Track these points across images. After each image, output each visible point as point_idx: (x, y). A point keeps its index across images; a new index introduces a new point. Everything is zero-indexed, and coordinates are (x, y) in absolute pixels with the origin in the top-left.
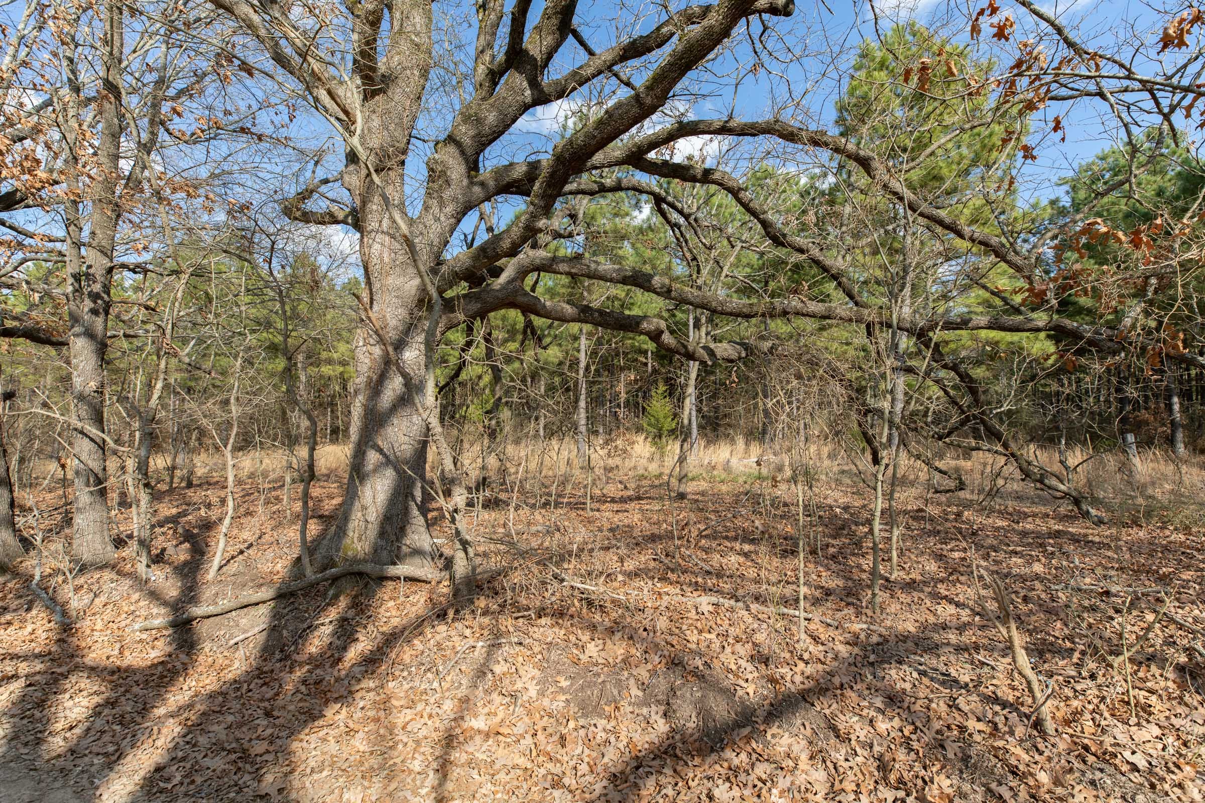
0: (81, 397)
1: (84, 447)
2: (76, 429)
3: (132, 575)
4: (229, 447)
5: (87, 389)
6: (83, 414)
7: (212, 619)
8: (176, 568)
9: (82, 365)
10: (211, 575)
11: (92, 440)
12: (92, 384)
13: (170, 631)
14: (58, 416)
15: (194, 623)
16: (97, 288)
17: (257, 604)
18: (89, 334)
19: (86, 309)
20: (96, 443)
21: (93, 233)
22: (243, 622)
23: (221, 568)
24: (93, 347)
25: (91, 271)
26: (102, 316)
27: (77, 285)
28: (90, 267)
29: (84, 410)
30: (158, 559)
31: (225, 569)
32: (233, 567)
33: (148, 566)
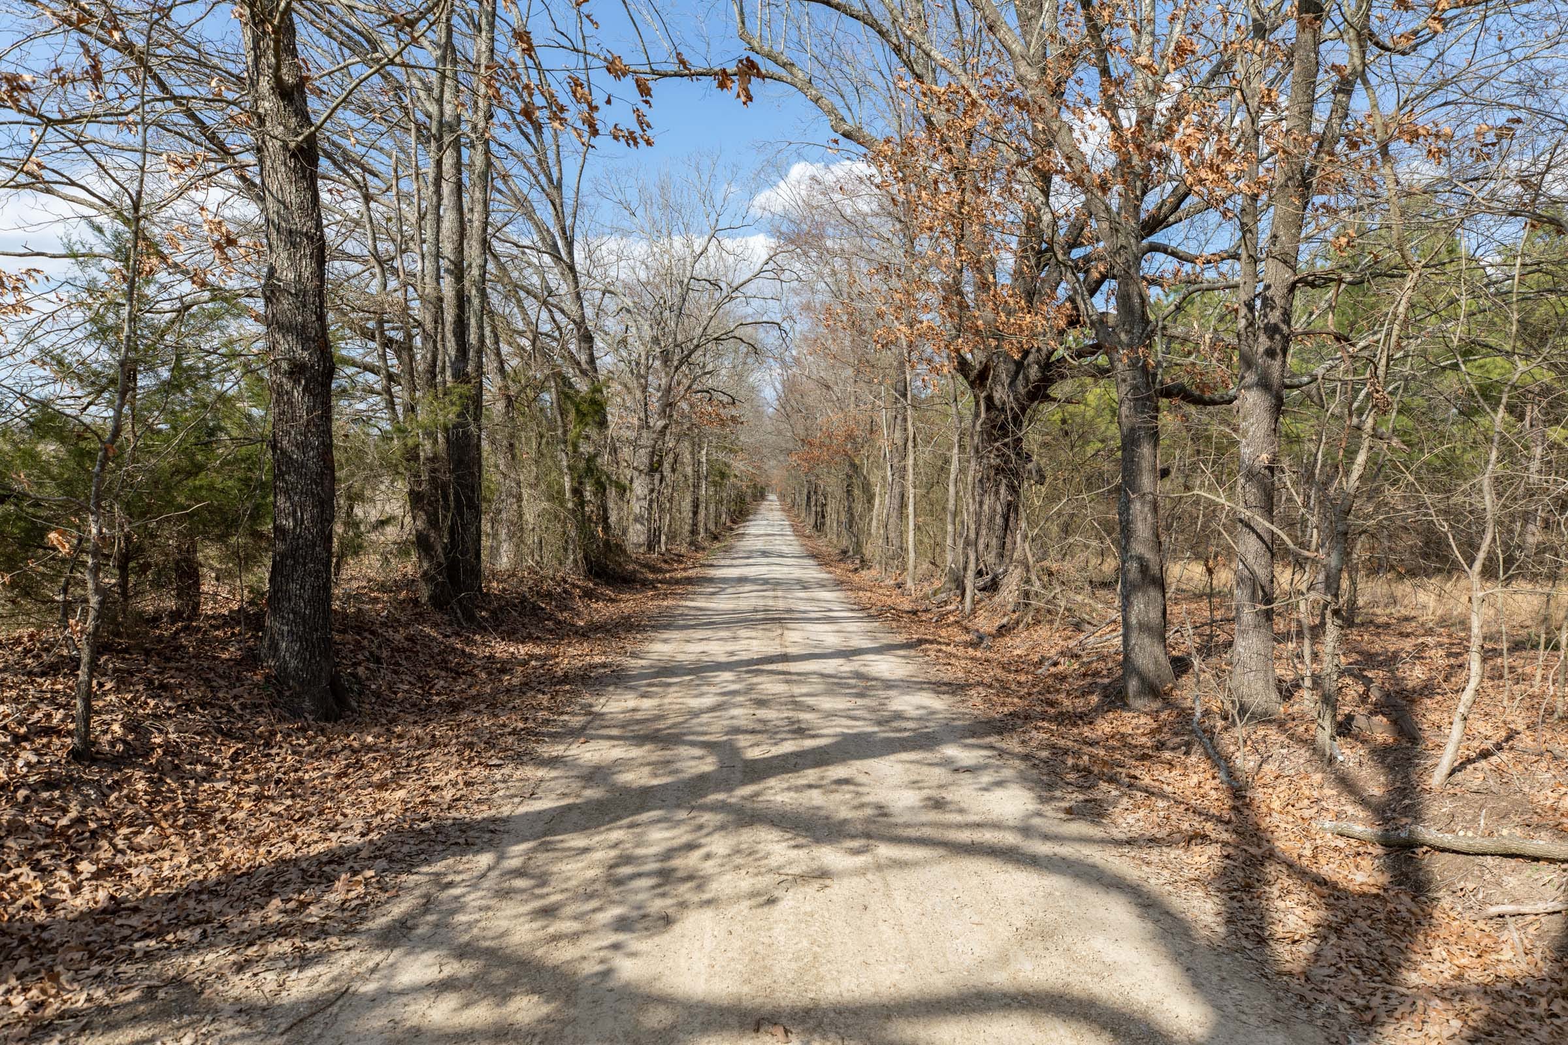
0: (1251, 475)
1: (1250, 546)
2: (1241, 521)
3: (1309, 743)
4: (1477, 566)
5: (1257, 464)
6: (1251, 499)
7: (1448, 856)
8: (1373, 751)
9: (1252, 429)
10: (1437, 779)
11: (1259, 537)
12: (1264, 456)
13: (1378, 850)
14: (1223, 501)
15: (1420, 851)
16: (1275, 317)
17: (1536, 859)
18: (1264, 384)
19: (1261, 350)
20: (1264, 542)
21: (1275, 237)
22: (1511, 881)
23: (1452, 773)
24: (1267, 404)
25: (1269, 293)
26: (1279, 358)
27: (1249, 316)
28: (1267, 287)
29: (1252, 493)
30: (1344, 728)
31: (1459, 776)
32: (1474, 777)
33: (1333, 738)
